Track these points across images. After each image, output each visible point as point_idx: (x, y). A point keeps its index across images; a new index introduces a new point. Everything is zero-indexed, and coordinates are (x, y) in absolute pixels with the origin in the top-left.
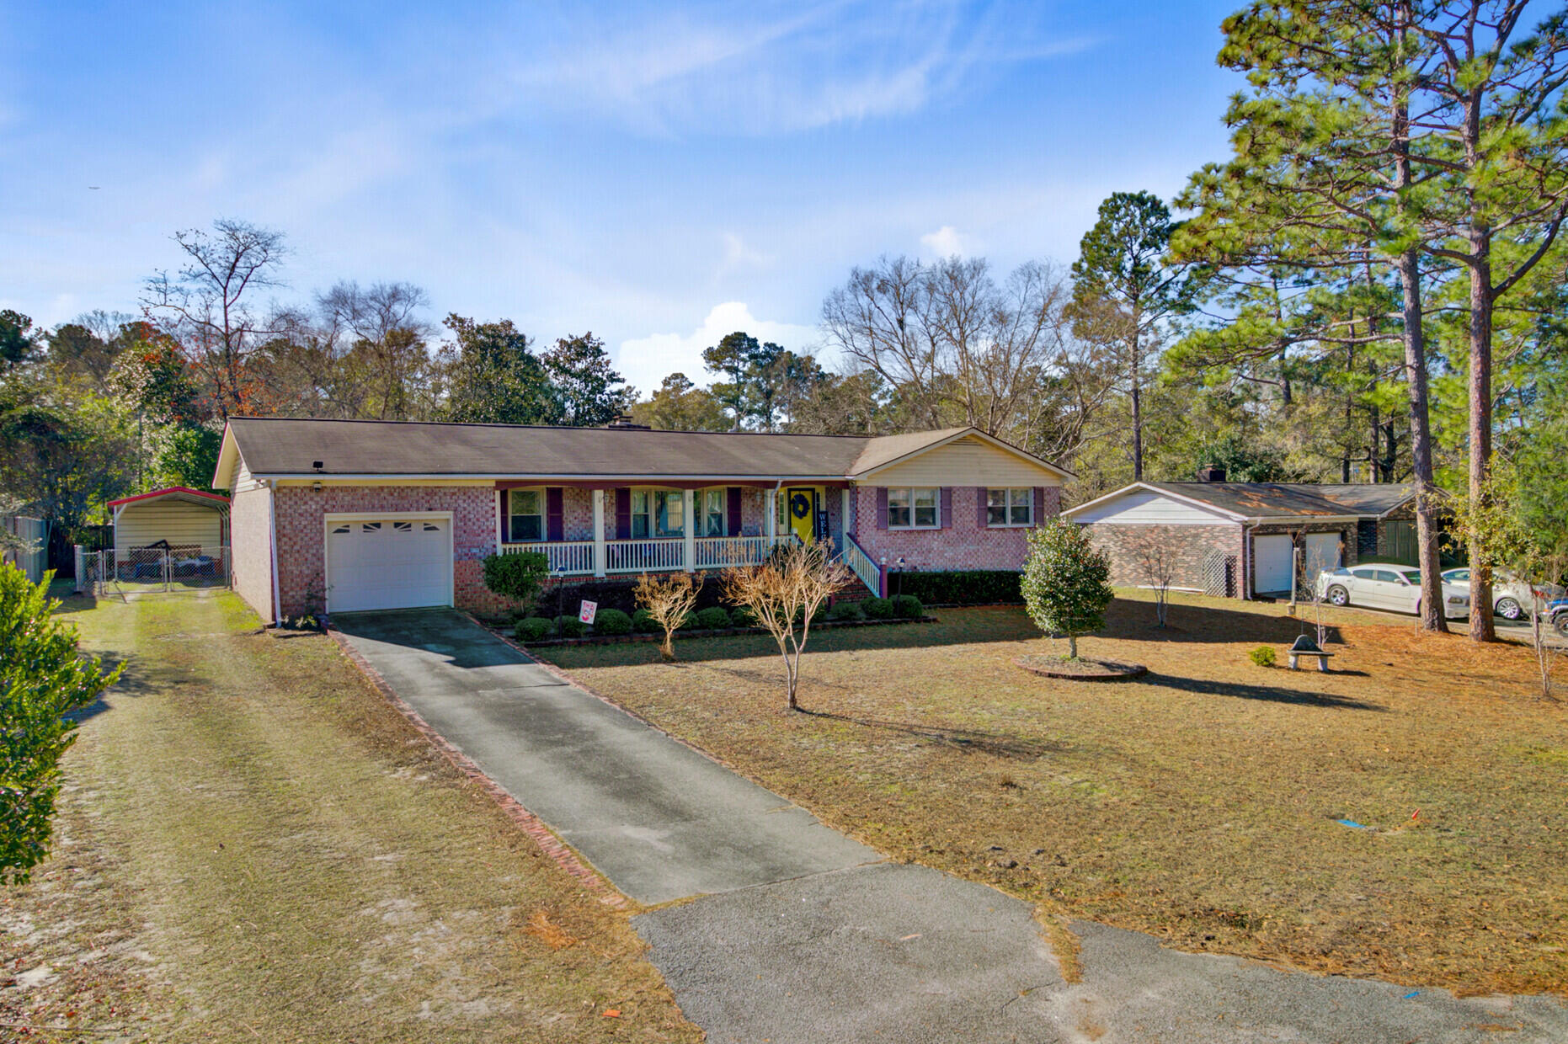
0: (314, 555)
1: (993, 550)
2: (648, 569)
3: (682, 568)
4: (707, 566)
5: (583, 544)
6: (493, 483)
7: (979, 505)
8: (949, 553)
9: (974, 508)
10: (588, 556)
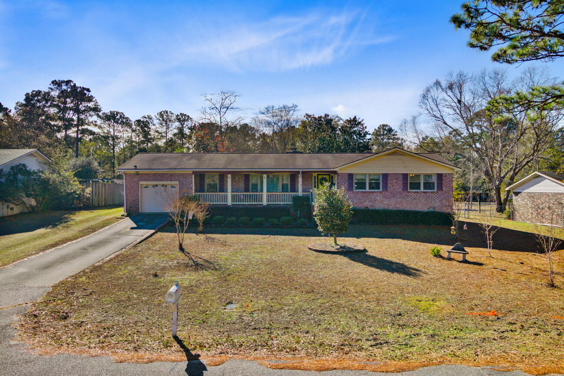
0: (136, 194)
1: (411, 201)
2: (248, 203)
3: (262, 203)
4: (273, 203)
5: (223, 193)
6: (192, 172)
7: (403, 181)
8: (386, 202)
9: (400, 182)
10: (226, 198)
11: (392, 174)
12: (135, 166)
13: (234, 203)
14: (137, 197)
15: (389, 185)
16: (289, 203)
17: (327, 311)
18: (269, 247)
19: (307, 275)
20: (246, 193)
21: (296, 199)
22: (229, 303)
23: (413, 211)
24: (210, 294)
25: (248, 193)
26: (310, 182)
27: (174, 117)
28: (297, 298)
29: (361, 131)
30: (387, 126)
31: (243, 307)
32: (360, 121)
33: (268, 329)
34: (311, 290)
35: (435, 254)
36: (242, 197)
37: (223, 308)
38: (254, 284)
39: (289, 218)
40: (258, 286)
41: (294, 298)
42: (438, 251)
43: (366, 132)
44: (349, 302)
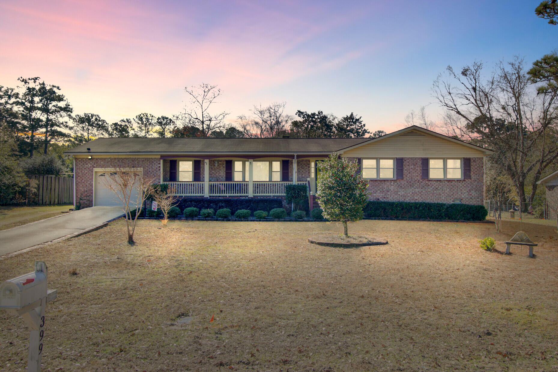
0: (89, 184)
1: (432, 192)
2: (230, 195)
3: (247, 195)
4: (261, 194)
5: (199, 183)
6: (159, 157)
7: (423, 167)
8: (401, 193)
9: (419, 169)
10: (202, 189)
11: (408, 158)
12: (89, 149)
13: (212, 195)
14: (91, 187)
15: (405, 172)
16: (280, 195)
17: (356, 327)
18: (255, 241)
19: (312, 272)
20: (228, 183)
21: (290, 189)
22: (183, 315)
23: (435, 203)
24: (152, 300)
25: (230, 183)
26: (307, 170)
27: (155, 121)
28: (300, 306)
29: (360, 129)
30: (382, 132)
31: (205, 321)
32: (357, 118)
33: (248, 364)
34: (322, 294)
35: (488, 247)
36: (223, 188)
37: (169, 323)
38: (229, 285)
39: (281, 209)
40: (235, 288)
41: (294, 305)
42: (492, 244)
43: (365, 130)
44: (389, 312)
